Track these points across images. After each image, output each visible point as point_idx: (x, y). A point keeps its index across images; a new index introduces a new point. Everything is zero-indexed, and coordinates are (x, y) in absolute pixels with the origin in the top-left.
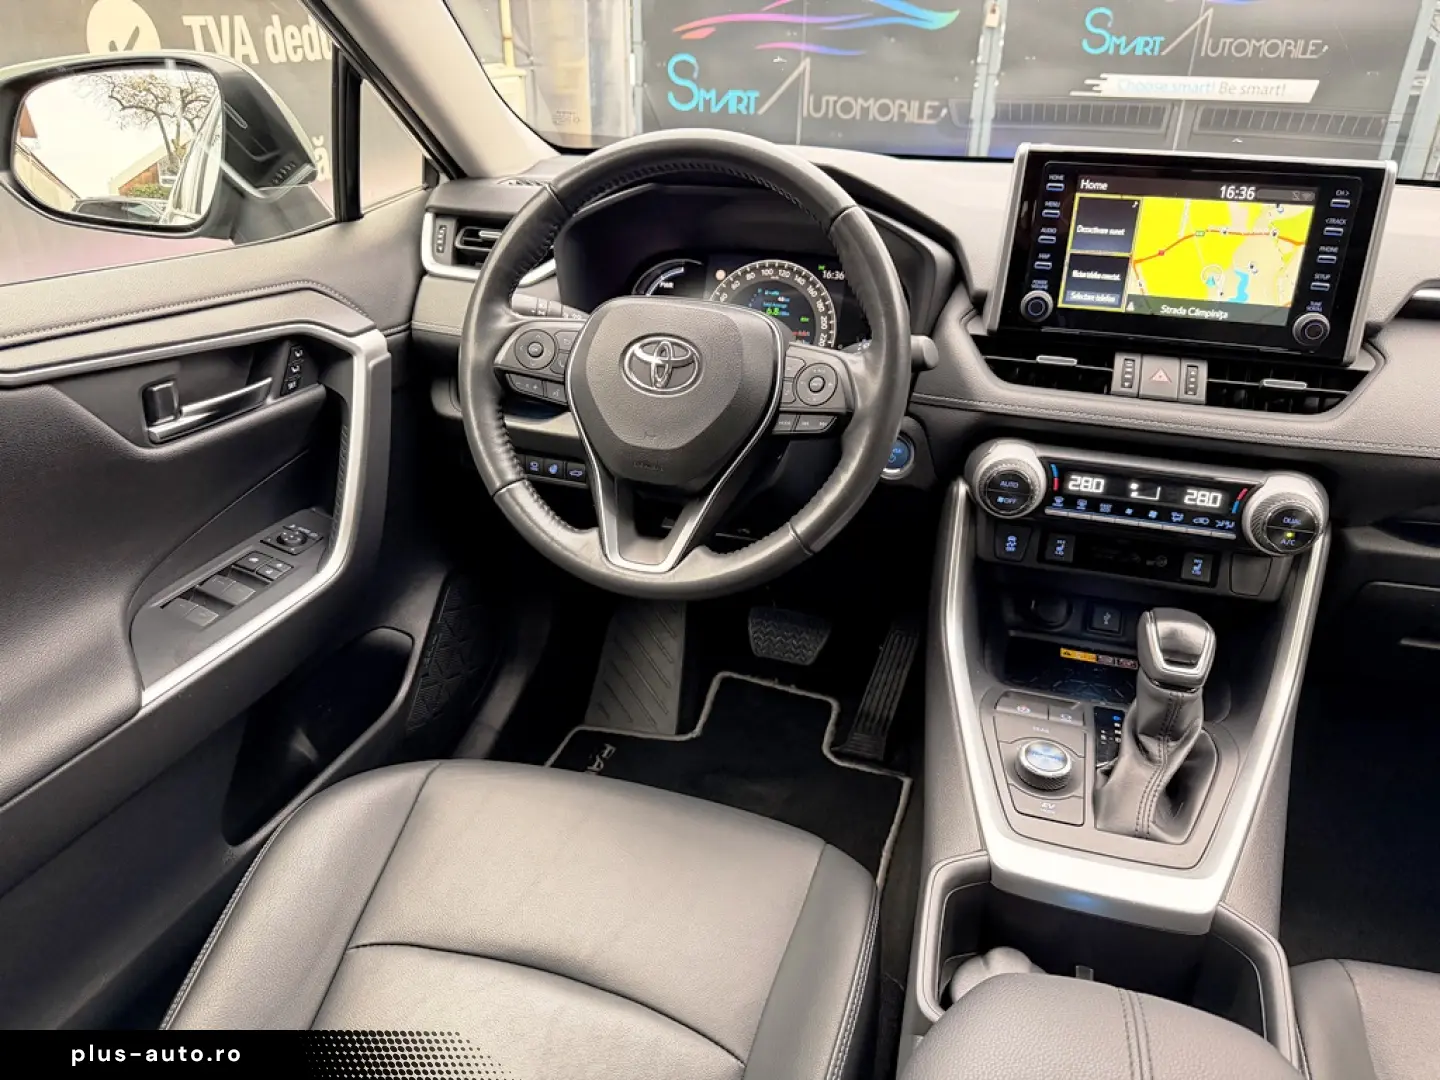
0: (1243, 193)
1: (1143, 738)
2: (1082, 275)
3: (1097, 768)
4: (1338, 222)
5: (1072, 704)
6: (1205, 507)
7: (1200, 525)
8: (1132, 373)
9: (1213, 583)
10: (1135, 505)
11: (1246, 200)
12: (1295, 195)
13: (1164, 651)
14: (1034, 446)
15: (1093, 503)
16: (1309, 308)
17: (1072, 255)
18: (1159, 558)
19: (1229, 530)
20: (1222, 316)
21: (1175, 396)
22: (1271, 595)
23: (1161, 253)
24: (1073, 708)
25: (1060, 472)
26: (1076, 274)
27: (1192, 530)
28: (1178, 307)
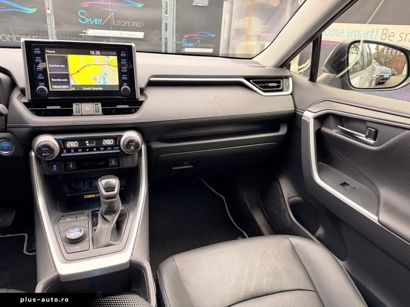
0: (97, 53)
1: (105, 216)
2: (55, 80)
3: (92, 230)
4: (124, 60)
5: (86, 212)
6: (110, 144)
7: (109, 150)
8: (79, 109)
9: (119, 165)
10: (88, 148)
11: (98, 55)
12: (111, 53)
13: (104, 189)
14: (52, 135)
15: (76, 150)
16: (124, 85)
17: (50, 74)
18: (102, 162)
19: (118, 149)
20: (101, 89)
21: (93, 114)
22: (135, 165)
23: (78, 72)
24: (86, 213)
25: (62, 143)
26: (53, 80)
27: (107, 152)
28: (88, 88)
